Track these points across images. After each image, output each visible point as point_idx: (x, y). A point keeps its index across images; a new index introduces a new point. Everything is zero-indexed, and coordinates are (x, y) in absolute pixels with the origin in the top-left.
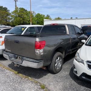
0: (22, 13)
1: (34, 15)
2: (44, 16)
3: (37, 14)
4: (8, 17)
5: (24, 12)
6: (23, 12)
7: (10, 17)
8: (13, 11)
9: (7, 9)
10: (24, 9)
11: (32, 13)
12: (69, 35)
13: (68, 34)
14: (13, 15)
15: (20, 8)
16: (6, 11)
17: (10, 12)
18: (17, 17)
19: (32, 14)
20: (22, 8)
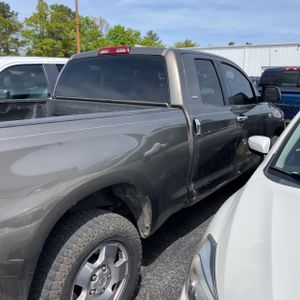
0: (62, 25)
1: (105, 33)
2: (138, 34)
3: (113, 28)
4: (13, 36)
5: (69, 19)
6: (65, 21)
7: (21, 39)
8: (28, 17)
9: (8, 7)
10: (70, 10)
11: (98, 23)
12: (180, 107)
13: (180, 102)
14: (31, 28)
15: (52, 7)
16: (5, 17)
17: (20, 19)
18: (43, 38)
19: (96, 28)
20: (61, 6)
